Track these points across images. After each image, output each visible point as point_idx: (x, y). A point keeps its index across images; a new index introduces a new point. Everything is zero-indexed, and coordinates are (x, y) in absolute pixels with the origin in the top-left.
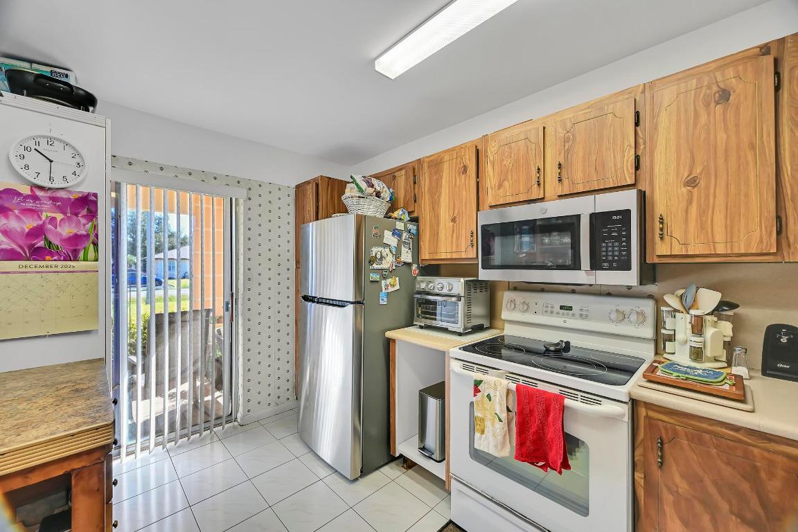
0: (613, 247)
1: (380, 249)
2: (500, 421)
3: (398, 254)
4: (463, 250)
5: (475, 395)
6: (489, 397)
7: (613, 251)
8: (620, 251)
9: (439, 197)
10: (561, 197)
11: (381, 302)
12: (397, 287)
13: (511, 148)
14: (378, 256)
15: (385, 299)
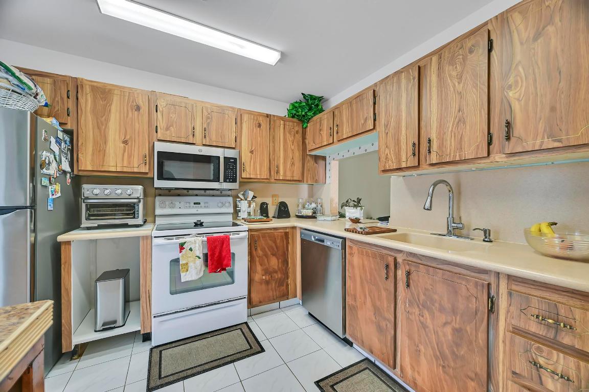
0: (231, 172)
1: (48, 154)
2: (200, 258)
3: (59, 163)
4: (136, 165)
5: (181, 252)
6: (191, 250)
7: (230, 174)
8: (233, 175)
9: (107, 120)
10: (204, 145)
11: (50, 208)
12: (59, 195)
13: (175, 108)
14: (47, 161)
15: (52, 205)
